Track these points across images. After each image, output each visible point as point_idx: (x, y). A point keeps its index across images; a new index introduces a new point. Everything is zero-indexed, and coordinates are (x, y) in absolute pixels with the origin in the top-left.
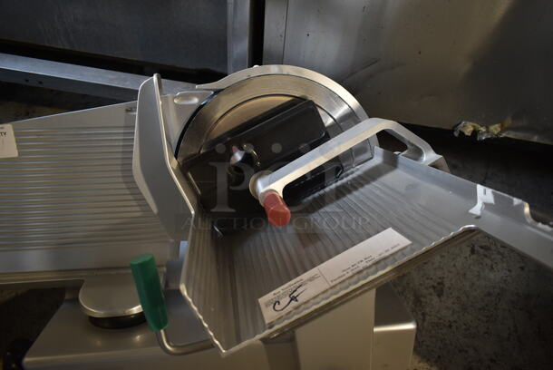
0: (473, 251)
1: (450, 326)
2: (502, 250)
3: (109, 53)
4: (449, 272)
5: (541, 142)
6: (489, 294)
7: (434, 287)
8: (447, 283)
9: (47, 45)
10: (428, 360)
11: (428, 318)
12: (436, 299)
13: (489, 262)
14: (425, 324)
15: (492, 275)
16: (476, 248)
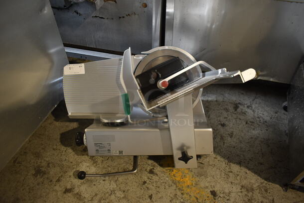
0: (247, 123)
1: (234, 147)
2: (259, 123)
3: (109, 49)
4: (236, 129)
5: (274, 81)
6: (252, 138)
7: (229, 134)
8: (234, 133)
9: (88, 46)
10: (224, 158)
11: (225, 144)
12: (229, 139)
13: (253, 127)
14: (224, 146)
15: (253, 132)
16: (248, 122)
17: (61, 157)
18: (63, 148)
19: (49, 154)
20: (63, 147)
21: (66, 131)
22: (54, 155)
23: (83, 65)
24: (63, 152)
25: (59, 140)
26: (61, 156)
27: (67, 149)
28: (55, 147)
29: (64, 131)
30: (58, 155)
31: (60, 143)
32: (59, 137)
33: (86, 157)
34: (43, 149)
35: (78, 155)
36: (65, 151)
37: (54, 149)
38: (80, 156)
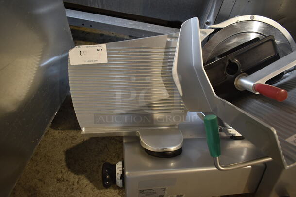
17: (72, 194)
18: (73, 177)
19: (51, 190)
20: (73, 175)
21: (72, 146)
22: (60, 190)
23: (104, 46)
24: (73, 185)
25: (64, 164)
26: (72, 191)
27: (79, 179)
28: (60, 176)
29: (69, 147)
30: (66, 190)
31: (66, 168)
32: (63, 157)
33: (112, 190)
34: (40, 180)
35: (98, 189)
36: (78, 182)
37: (58, 180)
38: (102, 191)
